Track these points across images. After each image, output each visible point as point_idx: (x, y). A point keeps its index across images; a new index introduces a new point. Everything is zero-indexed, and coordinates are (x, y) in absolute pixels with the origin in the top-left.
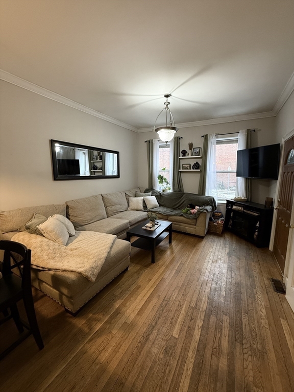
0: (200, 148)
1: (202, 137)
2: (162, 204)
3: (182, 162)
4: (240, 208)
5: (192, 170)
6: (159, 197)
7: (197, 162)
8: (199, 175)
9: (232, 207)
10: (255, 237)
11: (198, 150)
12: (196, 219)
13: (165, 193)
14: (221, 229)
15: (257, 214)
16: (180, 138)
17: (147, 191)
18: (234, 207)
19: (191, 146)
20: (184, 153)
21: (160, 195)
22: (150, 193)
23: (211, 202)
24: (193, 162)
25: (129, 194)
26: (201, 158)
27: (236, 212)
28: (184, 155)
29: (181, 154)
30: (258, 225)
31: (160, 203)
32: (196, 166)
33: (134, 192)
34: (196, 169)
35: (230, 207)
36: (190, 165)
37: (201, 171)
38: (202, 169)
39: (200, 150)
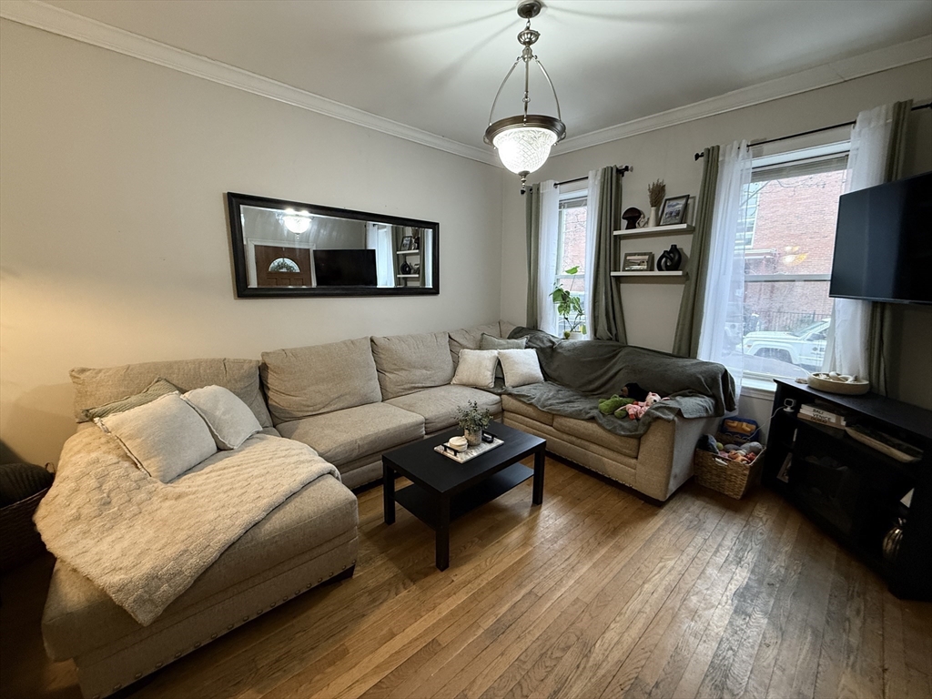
0: (688, 197)
1: (697, 156)
2: (554, 374)
3: (626, 247)
4: (831, 418)
5: (656, 273)
6: (548, 354)
7: (674, 248)
8: (679, 290)
9: (797, 409)
11: (680, 205)
12: (639, 438)
13: (567, 343)
14: (741, 482)
15: (907, 458)
16: (621, 172)
17: (517, 333)
18: (807, 411)
19: (658, 194)
20: (634, 217)
21: (551, 347)
22: (524, 341)
23: (717, 384)
24: (659, 247)
25: (461, 341)
26: (690, 230)
27: (810, 428)
28: (631, 225)
29: (624, 223)
30: (907, 500)
31: (548, 371)
32: (673, 259)
33: (478, 336)
34: (668, 269)
35: (788, 409)
36: (652, 256)
37: (686, 276)
38: (691, 268)
39: (686, 205)
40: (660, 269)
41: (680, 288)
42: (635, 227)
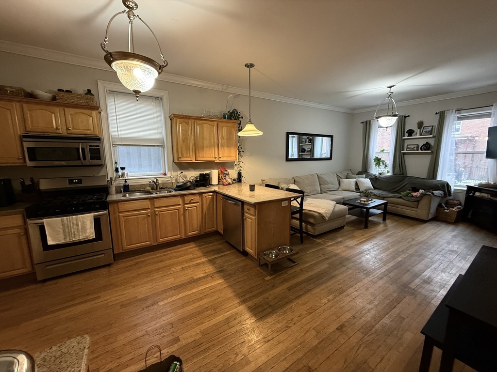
0: (433, 126)
1: (436, 113)
2: (378, 187)
3: (406, 143)
4: (485, 195)
6: (374, 180)
7: (427, 143)
9: (474, 194)
11: (430, 129)
12: (418, 201)
13: (381, 176)
14: (454, 216)
16: (405, 117)
17: (359, 173)
18: (477, 194)
19: (420, 125)
20: (411, 133)
21: (376, 178)
22: (364, 176)
23: (445, 187)
24: (421, 143)
25: (340, 176)
26: (434, 137)
27: (479, 199)
29: (406, 134)
31: (375, 186)
32: (427, 146)
33: (346, 174)
34: (425, 150)
35: (471, 194)
36: (418, 146)
37: (432, 152)
38: (434, 150)
39: (432, 129)
40: (421, 150)
41: (429, 157)
42: (411, 136)
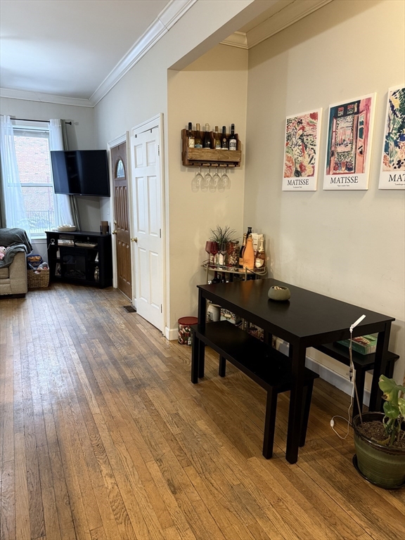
9: (56, 242)
10: (96, 277)
12: (8, 266)
14: (47, 278)
15: (94, 245)
18: (60, 242)
27: (63, 248)
30: (97, 260)
35: (53, 244)
